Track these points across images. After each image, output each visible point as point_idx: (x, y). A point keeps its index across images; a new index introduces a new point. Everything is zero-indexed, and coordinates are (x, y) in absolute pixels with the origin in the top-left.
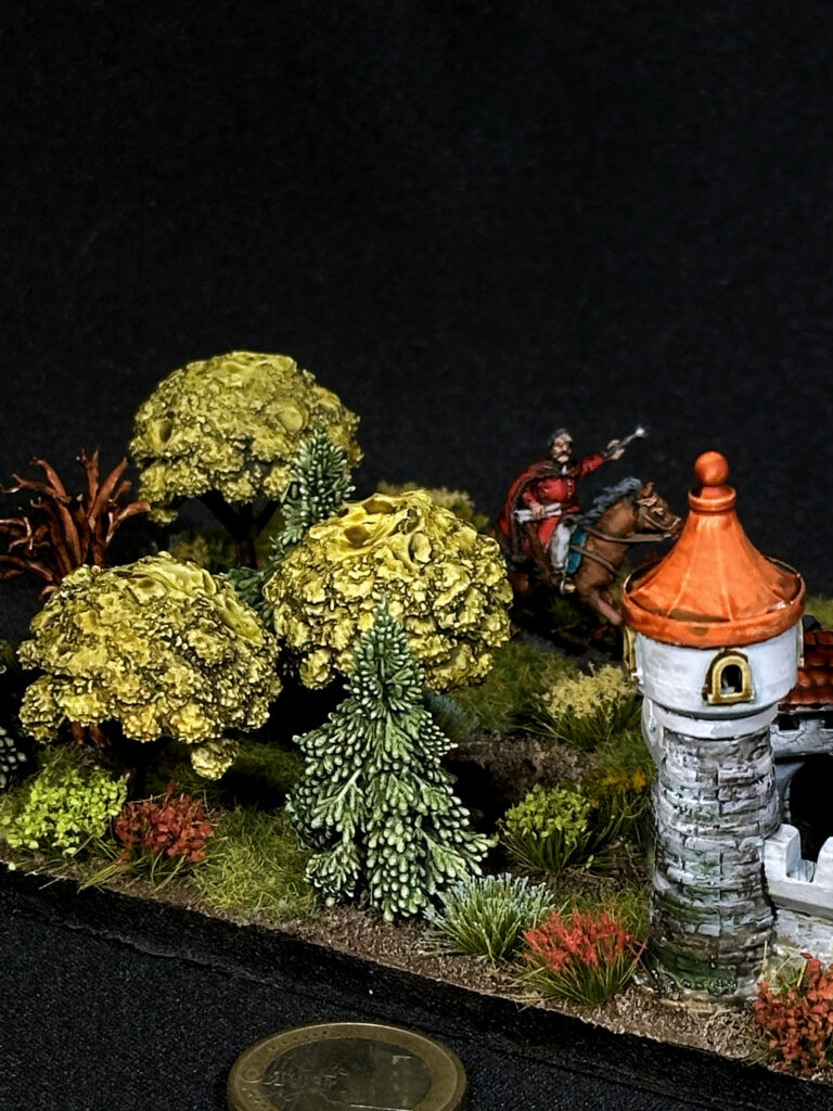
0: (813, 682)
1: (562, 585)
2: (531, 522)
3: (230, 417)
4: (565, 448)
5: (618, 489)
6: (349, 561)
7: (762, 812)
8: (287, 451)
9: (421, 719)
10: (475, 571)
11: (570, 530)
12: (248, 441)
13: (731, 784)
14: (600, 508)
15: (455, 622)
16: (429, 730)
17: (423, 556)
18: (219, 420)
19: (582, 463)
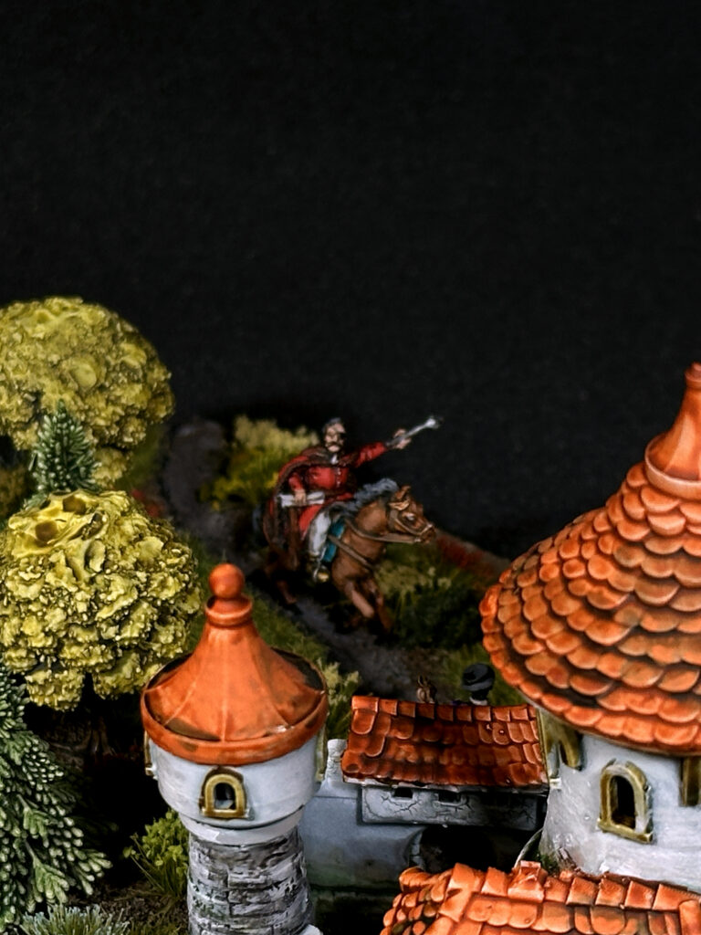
0: (421, 758)
1: (315, 573)
2: (295, 508)
3: (25, 369)
4: (335, 439)
5: (374, 489)
6: (26, 560)
7: (277, 916)
8: (75, 408)
9: (26, 746)
10: (148, 585)
11: (332, 519)
12: (38, 394)
13: (241, 888)
14: (358, 503)
15: (117, 634)
16: (34, 757)
17: (96, 565)
18: (14, 371)
19: (359, 452)
